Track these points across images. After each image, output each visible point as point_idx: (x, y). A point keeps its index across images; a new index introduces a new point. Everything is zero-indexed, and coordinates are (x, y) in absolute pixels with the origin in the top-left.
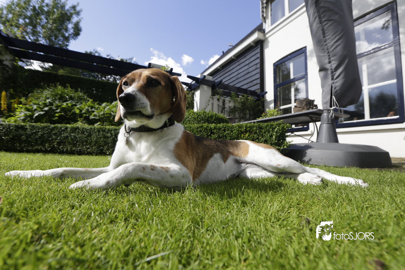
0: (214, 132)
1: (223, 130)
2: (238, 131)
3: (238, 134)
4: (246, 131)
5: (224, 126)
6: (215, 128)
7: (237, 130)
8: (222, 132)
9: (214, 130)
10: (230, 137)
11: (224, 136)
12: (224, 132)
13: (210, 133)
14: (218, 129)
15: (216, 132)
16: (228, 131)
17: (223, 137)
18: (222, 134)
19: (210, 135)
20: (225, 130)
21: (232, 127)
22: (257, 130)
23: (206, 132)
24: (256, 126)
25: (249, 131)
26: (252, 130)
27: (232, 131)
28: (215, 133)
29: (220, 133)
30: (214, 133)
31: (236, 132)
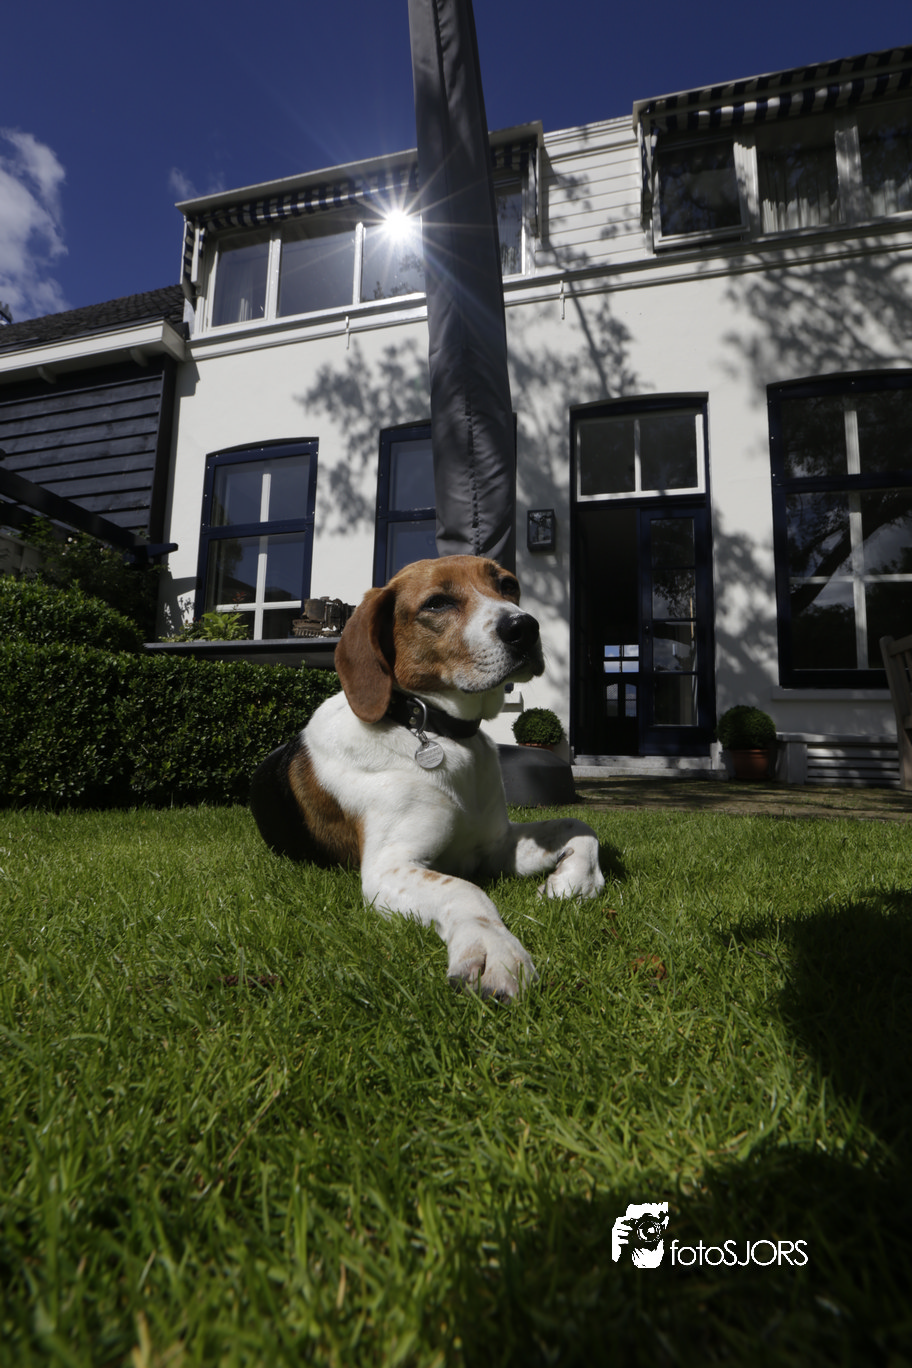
0: (126, 685)
1: (170, 683)
2: (236, 693)
3: (235, 703)
4: (266, 696)
5: (172, 668)
6: (133, 672)
7: (229, 687)
8: (166, 688)
9: (127, 678)
10: (199, 710)
11: (175, 706)
12: (171, 692)
13: (104, 691)
14: (149, 677)
15: (139, 685)
16: (190, 689)
17: (170, 709)
18: (163, 696)
19: (107, 699)
20: (176, 684)
21: (210, 673)
22: (304, 693)
23: (86, 685)
24: (302, 681)
25: (277, 694)
26: (289, 695)
27: (208, 690)
28: (131, 691)
29: (158, 694)
30: (125, 691)
31: (225, 696)
